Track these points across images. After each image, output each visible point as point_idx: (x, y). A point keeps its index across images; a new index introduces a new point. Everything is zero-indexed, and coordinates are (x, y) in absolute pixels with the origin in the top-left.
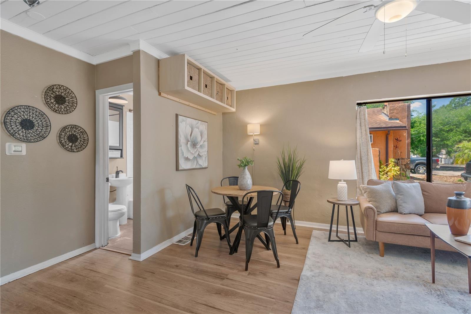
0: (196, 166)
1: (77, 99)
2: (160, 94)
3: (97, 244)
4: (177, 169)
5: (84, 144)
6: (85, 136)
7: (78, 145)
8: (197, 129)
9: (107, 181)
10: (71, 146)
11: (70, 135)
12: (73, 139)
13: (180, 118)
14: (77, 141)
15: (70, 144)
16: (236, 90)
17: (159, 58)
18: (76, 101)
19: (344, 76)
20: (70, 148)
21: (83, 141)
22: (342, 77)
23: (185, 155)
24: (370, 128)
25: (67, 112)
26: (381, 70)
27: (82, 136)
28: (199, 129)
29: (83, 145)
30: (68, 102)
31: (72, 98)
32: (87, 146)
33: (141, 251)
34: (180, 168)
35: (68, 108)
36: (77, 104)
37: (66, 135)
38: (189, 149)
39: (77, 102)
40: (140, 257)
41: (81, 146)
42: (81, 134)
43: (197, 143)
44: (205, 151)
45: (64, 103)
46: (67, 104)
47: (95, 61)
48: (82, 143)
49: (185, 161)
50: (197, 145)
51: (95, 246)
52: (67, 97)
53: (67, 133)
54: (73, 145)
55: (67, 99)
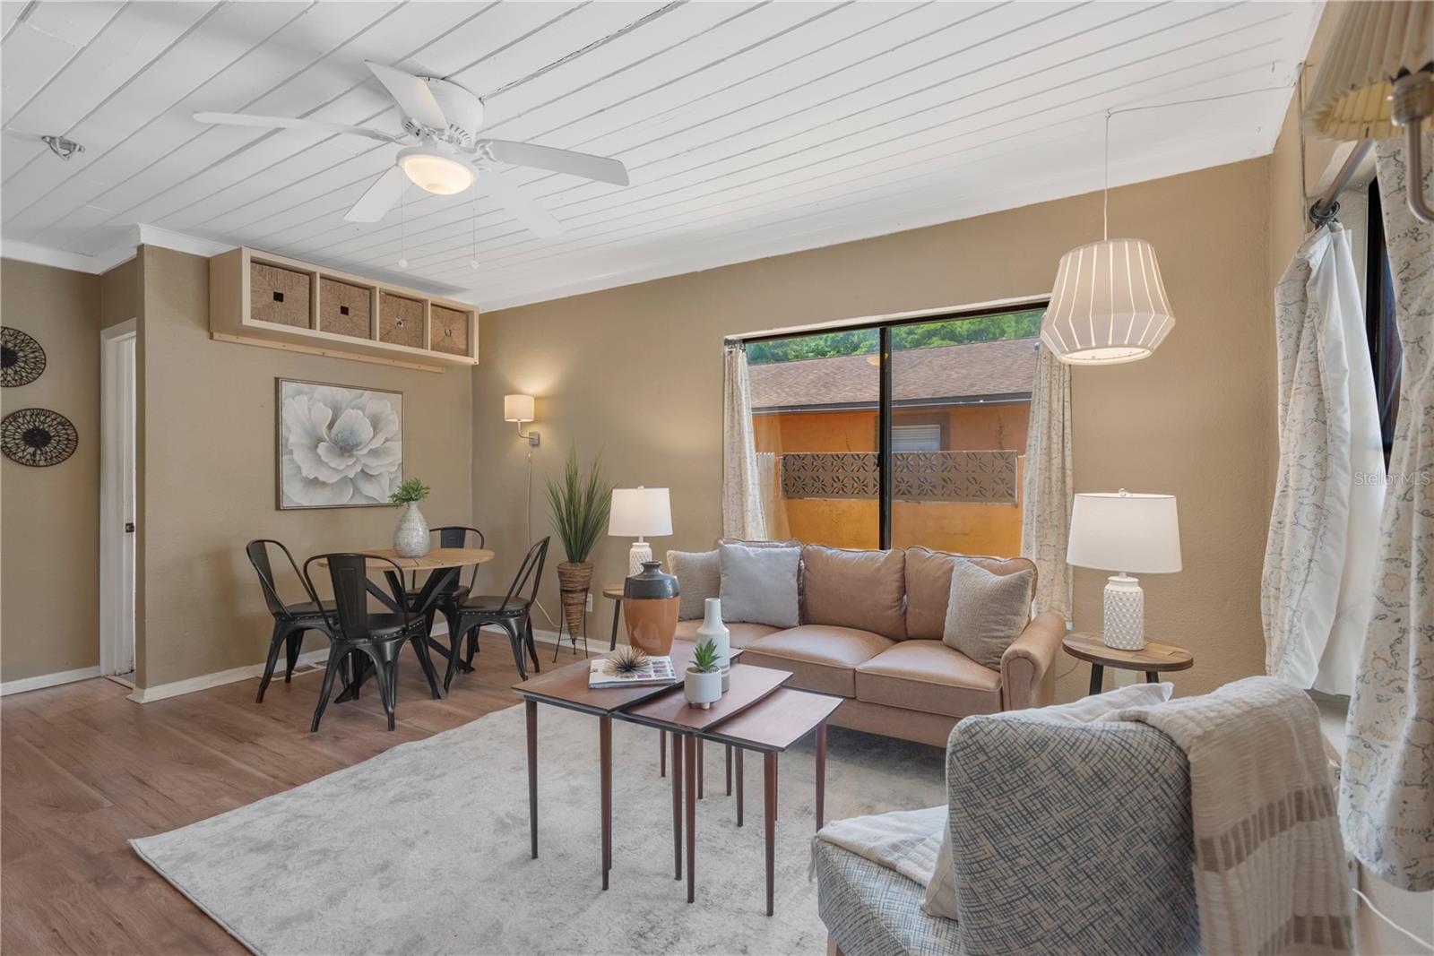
0: (352, 498)
1: (44, 354)
2: (211, 337)
3: (104, 668)
4: (278, 507)
5: (67, 450)
6: (69, 432)
7: (51, 451)
8: (355, 410)
9: (127, 531)
10: (34, 454)
11: (29, 431)
12: (37, 438)
13: (286, 388)
14: (50, 442)
15: (31, 450)
16: (481, 312)
17: (208, 256)
18: (43, 357)
19: (699, 270)
20: (28, 457)
21: (66, 442)
22: (696, 273)
23: (304, 473)
24: (754, 409)
25: (21, 382)
26: (769, 255)
27: (64, 431)
28: (363, 411)
29: (64, 450)
30: (25, 362)
31: (34, 352)
32: (73, 452)
33: (148, 683)
34: (285, 504)
35: (24, 374)
36: (45, 364)
37: (19, 430)
38: (323, 458)
39: (45, 359)
40: (142, 696)
41: (60, 453)
42: (60, 427)
43: (357, 445)
44: (392, 464)
45: (13, 364)
46: (22, 365)
47: (98, 267)
48: (64, 447)
49: (304, 487)
50: (357, 450)
51: (100, 672)
52: (21, 350)
53: (22, 427)
54: (39, 452)
55: (21, 354)
